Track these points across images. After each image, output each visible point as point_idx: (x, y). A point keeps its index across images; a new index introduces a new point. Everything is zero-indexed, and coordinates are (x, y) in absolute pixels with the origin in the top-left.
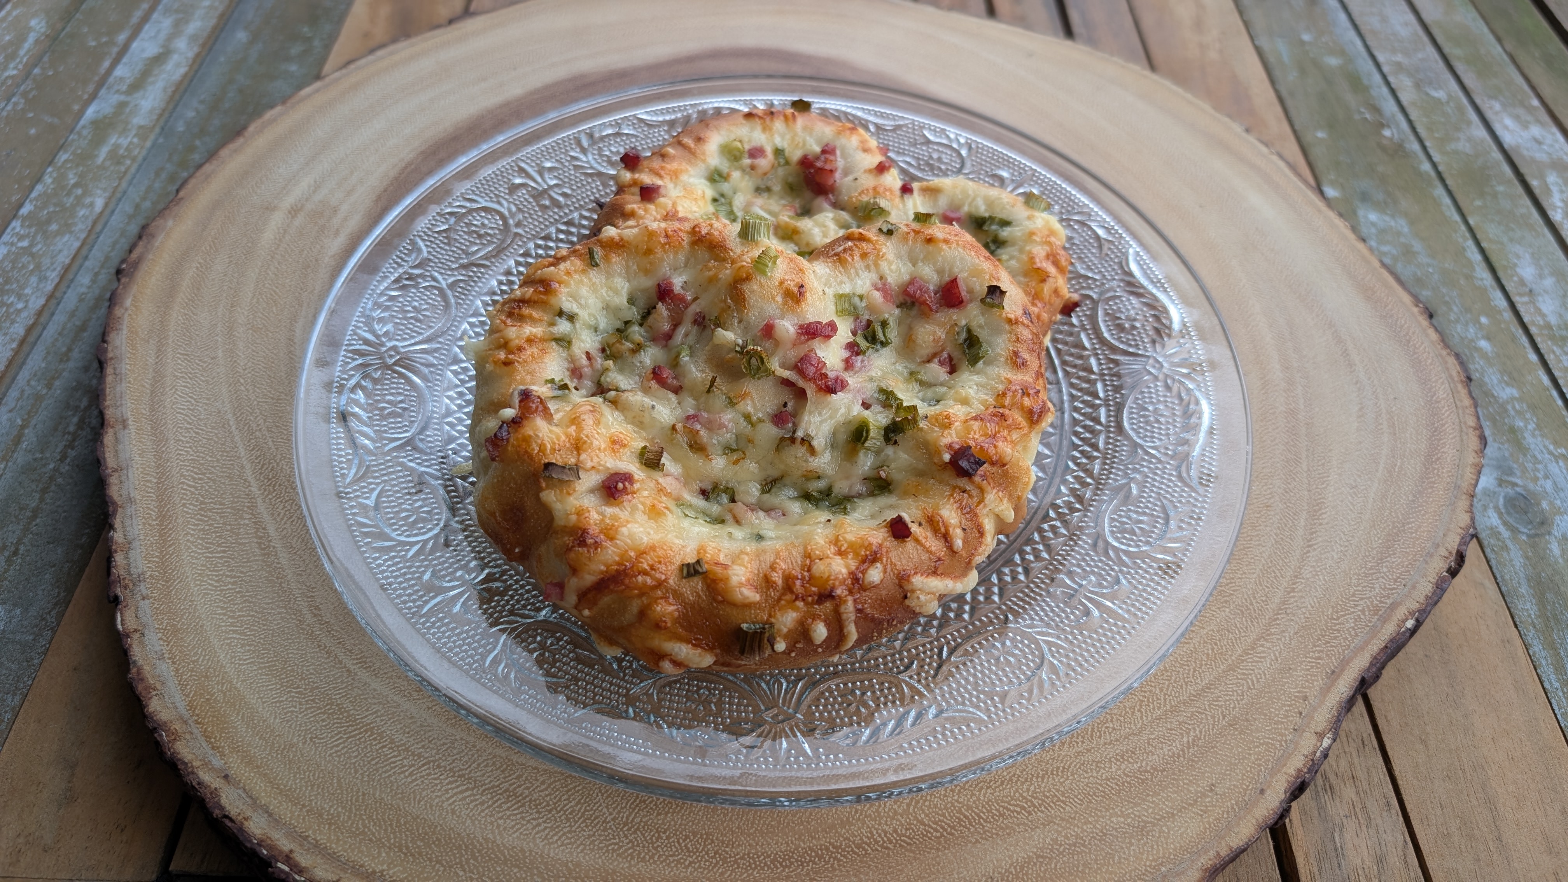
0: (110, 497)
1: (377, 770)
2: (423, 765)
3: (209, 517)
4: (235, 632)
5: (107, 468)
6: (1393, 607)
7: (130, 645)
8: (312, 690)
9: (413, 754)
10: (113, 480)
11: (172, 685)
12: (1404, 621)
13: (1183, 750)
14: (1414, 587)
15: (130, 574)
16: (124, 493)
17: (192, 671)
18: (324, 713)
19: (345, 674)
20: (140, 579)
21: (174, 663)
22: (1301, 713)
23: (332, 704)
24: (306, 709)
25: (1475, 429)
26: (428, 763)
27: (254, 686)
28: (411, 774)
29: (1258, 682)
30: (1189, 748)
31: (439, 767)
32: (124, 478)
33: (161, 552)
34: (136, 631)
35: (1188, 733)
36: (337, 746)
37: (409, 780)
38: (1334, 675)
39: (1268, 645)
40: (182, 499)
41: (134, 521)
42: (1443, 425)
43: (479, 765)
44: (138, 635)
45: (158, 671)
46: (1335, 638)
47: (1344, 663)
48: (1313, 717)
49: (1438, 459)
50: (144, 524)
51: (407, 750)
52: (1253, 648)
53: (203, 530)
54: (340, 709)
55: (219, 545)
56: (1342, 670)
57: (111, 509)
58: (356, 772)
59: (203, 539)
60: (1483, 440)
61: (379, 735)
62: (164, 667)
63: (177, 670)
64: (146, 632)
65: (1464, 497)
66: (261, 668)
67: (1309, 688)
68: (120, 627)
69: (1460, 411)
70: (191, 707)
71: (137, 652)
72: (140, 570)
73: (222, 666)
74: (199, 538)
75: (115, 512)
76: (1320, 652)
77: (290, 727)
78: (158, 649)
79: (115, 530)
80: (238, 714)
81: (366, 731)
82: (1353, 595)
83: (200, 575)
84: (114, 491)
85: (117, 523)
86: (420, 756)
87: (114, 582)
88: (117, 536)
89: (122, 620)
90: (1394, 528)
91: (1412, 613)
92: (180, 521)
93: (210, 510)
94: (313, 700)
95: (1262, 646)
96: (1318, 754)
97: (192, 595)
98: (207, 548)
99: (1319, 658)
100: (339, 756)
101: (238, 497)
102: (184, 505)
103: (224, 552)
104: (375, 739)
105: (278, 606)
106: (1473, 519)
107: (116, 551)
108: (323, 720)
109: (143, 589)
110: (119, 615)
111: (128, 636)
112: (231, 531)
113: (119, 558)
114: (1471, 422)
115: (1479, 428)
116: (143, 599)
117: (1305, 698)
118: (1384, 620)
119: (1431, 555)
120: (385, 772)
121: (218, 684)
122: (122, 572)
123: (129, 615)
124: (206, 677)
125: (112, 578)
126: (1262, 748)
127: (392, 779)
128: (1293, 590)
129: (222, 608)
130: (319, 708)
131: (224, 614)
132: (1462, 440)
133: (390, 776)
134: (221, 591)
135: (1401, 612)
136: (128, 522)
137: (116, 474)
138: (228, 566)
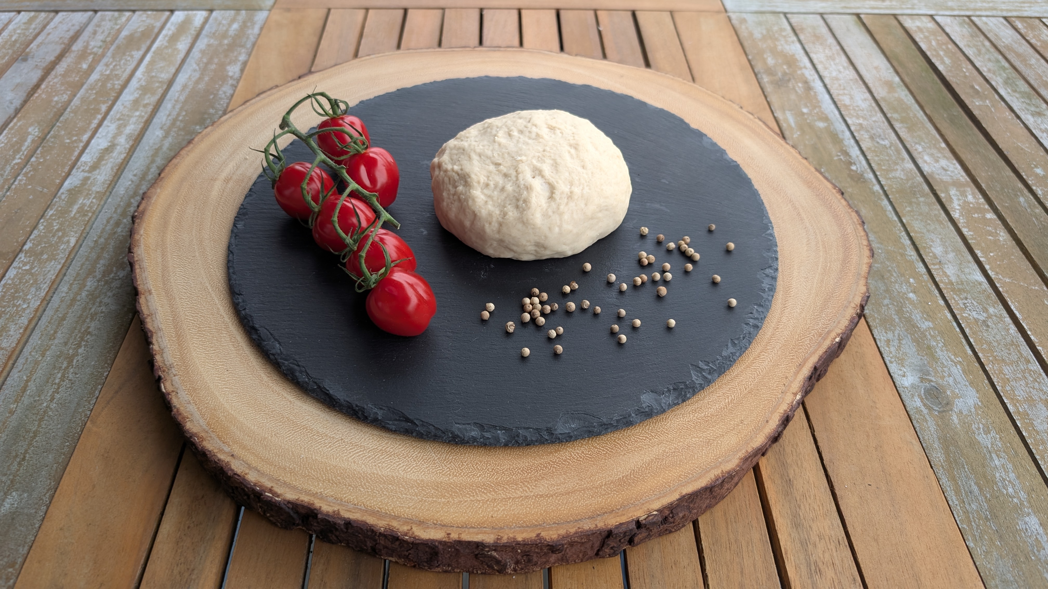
0: (148, 328)
1: (312, 446)
2: (336, 442)
3: (204, 334)
4: (226, 388)
5: (144, 315)
6: (829, 332)
7: (171, 398)
8: (272, 412)
9: (330, 437)
10: (148, 320)
11: (197, 415)
12: (834, 339)
13: (726, 406)
14: (839, 323)
15: (165, 365)
16: (155, 326)
17: (206, 407)
18: (280, 422)
19: (289, 403)
20: (171, 366)
21: (196, 405)
22: (785, 385)
23: (284, 417)
24: (270, 421)
25: (867, 246)
26: (339, 441)
27: (241, 412)
28: (330, 447)
29: (762, 372)
30: (729, 404)
31: (344, 442)
32: (154, 319)
33: (180, 353)
34: (173, 391)
35: (728, 398)
36: (289, 437)
37: (329, 449)
38: (801, 366)
39: (766, 354)
40: (188, 326)
41: (164, 339)
42: (851, 245)
43: (365, 439)
44: (174, 393)
45: (188, 410)
46: (800, 349)
47: (805, 360)
48: (791, 386)
49: (849, 262)
50: (169, 340)
51: (326, 436)
52: (759, 357)
53: (202, 340)
54: (288, 420)
55: (212, 347)
56: (805, 363)
57: (149, 334)
58: (301, 448)
59: (202, 345)
60: (871, 250)
61: (310, 430)
62: (191, 407)
63: (198, 408)
64: (179, 392)
65: (863, 279)
66: (243, 404)
67: (788, 373)
68: (164, 390)
69: (859, 238)
70: (208, 424)
71: (175, 401)
72: (170, 363)
73: (222, 404)
74: (200, 344)
75: (152, 335)
76: (793, 356)
77: (263, 430)
78: (186, 399)
79: (153, 344)
80: (234, 426)
81: (304, 429)
82: (808, 329)
83: (203, 362)
84: (150, 325)
85: (154, 341)
86: (333, 438)
87: (157, 369)
88: (155, 347)
89: (165, 387)
90: (828, 295)
91: (838, 335)
92: (188, 337)
93: (204, 331)
94: (273, 417)
95: (763, 355)
96: (794, 403)
97: (201, 372)
98: (205, 349)
99: (793, 359)
100: (291, 442)
101: (219, 323)
102: (189, 329)
103: (215, 350)
104: (309, 432)
105: (248, 374)
106: (868, 289)
107: (156, 354)
108: (280, 426)
109: (174, 371)
110: (162, 385)
111: (169, 394)
112: (217, 340)
113: (158, 358)
114: (865, 243)
115: (869, 245)
116: (175, 376)
117: (787, 378)
118: (824, 339)
119: (847, 307)
120: (317, 447)
121: (221, 413)
122: (161, 364)
123: (168, 384)
124: (215, 410)
125: (155, 368)
126: (766, 402)
127: (320, 449)
128: (778, 328)
129: (218, 377)
130: (277, 420)
131: (219, 380)
132: (860, 252)
133: (319, 449)
134: (216, 369)
135: (833, 335)
136: (160, 340)
137: (150, 317)
138: (218, 357)
